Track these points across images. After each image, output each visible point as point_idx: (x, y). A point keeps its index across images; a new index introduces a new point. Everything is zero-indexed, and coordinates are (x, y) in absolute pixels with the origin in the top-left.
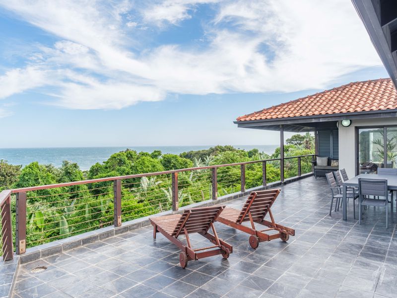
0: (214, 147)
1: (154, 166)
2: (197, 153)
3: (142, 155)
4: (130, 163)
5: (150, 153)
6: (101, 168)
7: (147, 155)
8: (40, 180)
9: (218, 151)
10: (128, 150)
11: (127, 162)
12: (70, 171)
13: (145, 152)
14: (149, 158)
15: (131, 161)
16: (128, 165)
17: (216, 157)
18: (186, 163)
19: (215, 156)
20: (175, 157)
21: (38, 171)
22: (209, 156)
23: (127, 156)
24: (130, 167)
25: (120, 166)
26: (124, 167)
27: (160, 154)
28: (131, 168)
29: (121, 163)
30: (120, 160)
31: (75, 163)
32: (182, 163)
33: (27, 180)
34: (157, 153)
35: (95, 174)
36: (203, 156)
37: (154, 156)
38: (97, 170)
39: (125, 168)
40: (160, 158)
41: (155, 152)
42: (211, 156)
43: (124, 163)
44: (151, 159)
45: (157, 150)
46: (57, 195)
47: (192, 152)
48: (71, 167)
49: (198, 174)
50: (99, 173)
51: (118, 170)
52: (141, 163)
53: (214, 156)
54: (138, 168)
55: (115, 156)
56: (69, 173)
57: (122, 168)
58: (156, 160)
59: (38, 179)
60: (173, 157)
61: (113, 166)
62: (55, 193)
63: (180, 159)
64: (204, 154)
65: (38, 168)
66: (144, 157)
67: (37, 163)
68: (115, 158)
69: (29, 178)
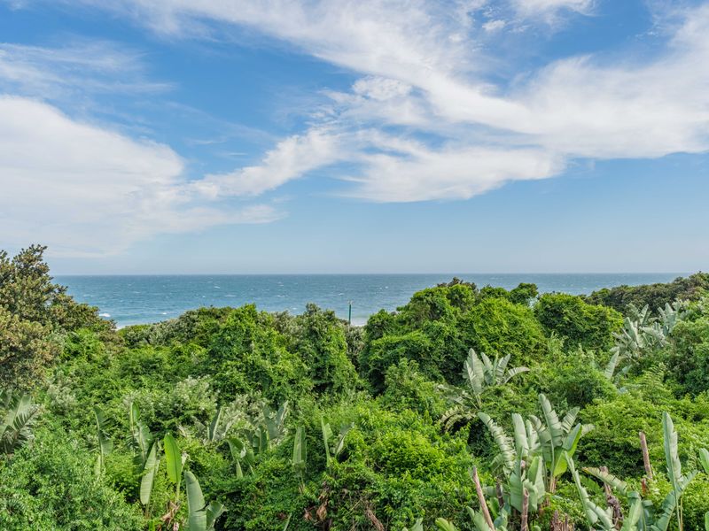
0: (686, 277)
1: (515, 323)
2: (637, 292)
3: (489, 293)
4: (455, 313)
5: (509, 289)
6: (390, 321)
7: (498, 293)
8: (253, 345)
9: (701, 289)
10: (455, 281)
11: (450, 309)
12: (317, 329)
13: (495, 286)
14: (503, 301)
15: (458, 309)
16: (451, 318)
17: (695, 306)
18: (604, 318)
19: (692, 300)
20: (572, 303)
21: (254, 324)
22: (673, 299)
23: (449, 297)
24: (455, 321)
25: (432, 320)
26: (440, 324)
27: (533, 294)
28: (458, 325)
29: (436, 312)
30: (434, 306)
31: (330, 310)
32: (592, 317)
33: (230, 344)
34: (525, 291)
35: (377, 335)
36: (654, 299)
37: (519, 297)
38: (381, 327)
39: (444, 325)
40: (533, 303)
41: (522, 287)
42: (678, 303)
43: (443, 313)
44: (510, 306)
45: (526, 283)
46: (284, 380)
47: (626, 287)
48: (320, 319)
49: (637, 354)
50: (384, 335)
51: (427, 330)
52: (483, 313)
53: (687, 303)
54: (475, 326)
55: (423, 295)
56: (315, 332)
57: (437, 324)
58: (520, 308)
59: (250, 342)
60: (567, 302)
61: (417, 319)
62: (280, 375)
63: (585, 308)
64: (658, 295)
65: (254, 316)
66: (491, 300)
67: (254, 306)
68: (421, 299)
69: (233, 340)
